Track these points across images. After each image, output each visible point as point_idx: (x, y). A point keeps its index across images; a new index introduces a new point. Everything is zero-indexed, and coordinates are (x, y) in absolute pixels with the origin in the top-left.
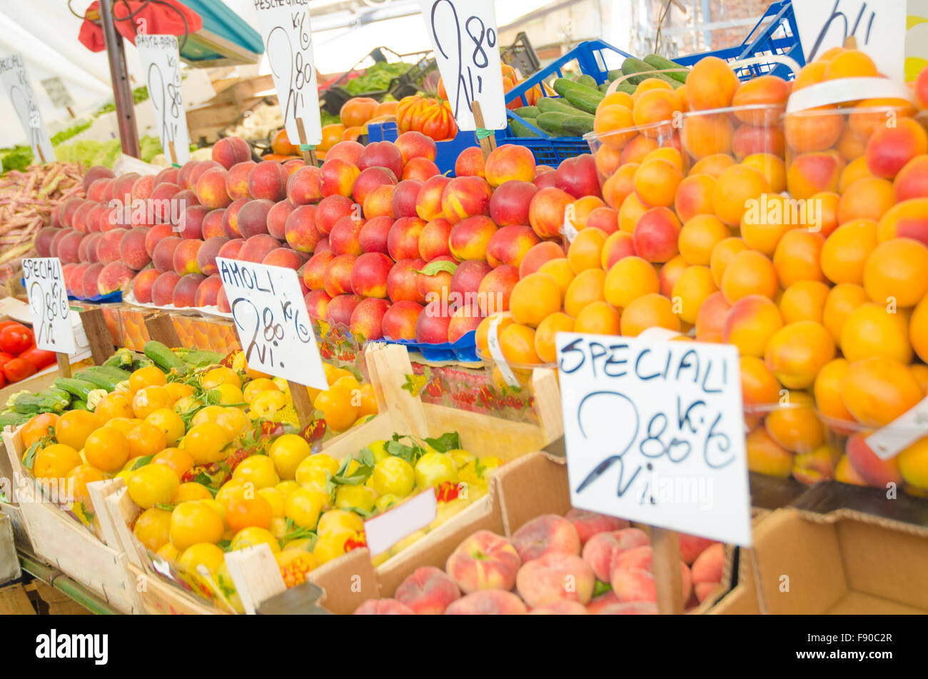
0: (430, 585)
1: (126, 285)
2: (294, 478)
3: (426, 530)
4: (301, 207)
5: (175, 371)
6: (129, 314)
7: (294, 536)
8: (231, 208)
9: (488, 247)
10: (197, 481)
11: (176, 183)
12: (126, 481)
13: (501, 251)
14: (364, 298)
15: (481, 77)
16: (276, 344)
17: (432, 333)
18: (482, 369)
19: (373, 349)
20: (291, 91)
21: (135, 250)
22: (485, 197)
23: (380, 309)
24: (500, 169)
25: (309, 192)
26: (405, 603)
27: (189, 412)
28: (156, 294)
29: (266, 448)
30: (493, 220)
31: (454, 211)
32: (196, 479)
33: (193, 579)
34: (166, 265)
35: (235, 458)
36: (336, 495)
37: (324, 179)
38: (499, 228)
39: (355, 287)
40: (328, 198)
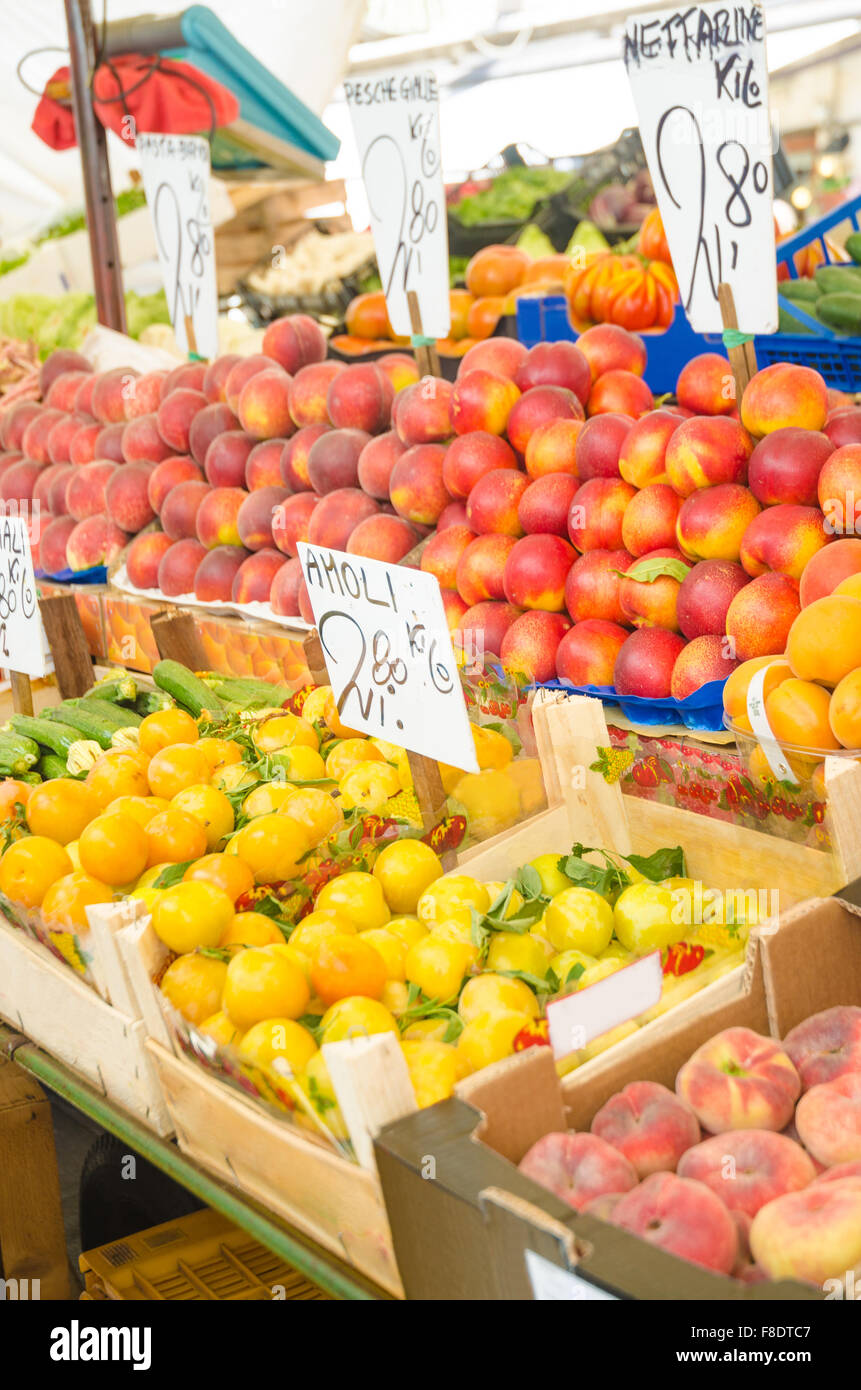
0: (650, 1113)
1: (112, 556)
2: (414, 912)
3: (641, 1021)
4: (418, 447)
5: (208, 715)
6: (118, 605)
7: (420, 1014)
8: (296, 441)
9: (745, 540)
10: (257, 911)
11: (201, 390)
12: (149, 907)
13: (767, 549)
14: (525, 610)
15: (738, 242)
16: (391, 690)
17: (643, 679)
18: (732, 745)
19: (543, 701)
20: (401, 244)
21: (130, 499)
22: (741, 452)
23: (552, 631)
24: (768, 406)
25: (433, 423)
26: (610, 1140)
27: (240, 789)
28: (166, 575)
29: (369, 860)
30: (754, 495)
31: (686, 476)
32: (256, 906)
33: (266, 1079)
34: (184, 529)
35: (319, 874)
36: (488, 948)
37: (460, 404)
38: (763, 509)
39: (511, 591)
40: (467, 436)
